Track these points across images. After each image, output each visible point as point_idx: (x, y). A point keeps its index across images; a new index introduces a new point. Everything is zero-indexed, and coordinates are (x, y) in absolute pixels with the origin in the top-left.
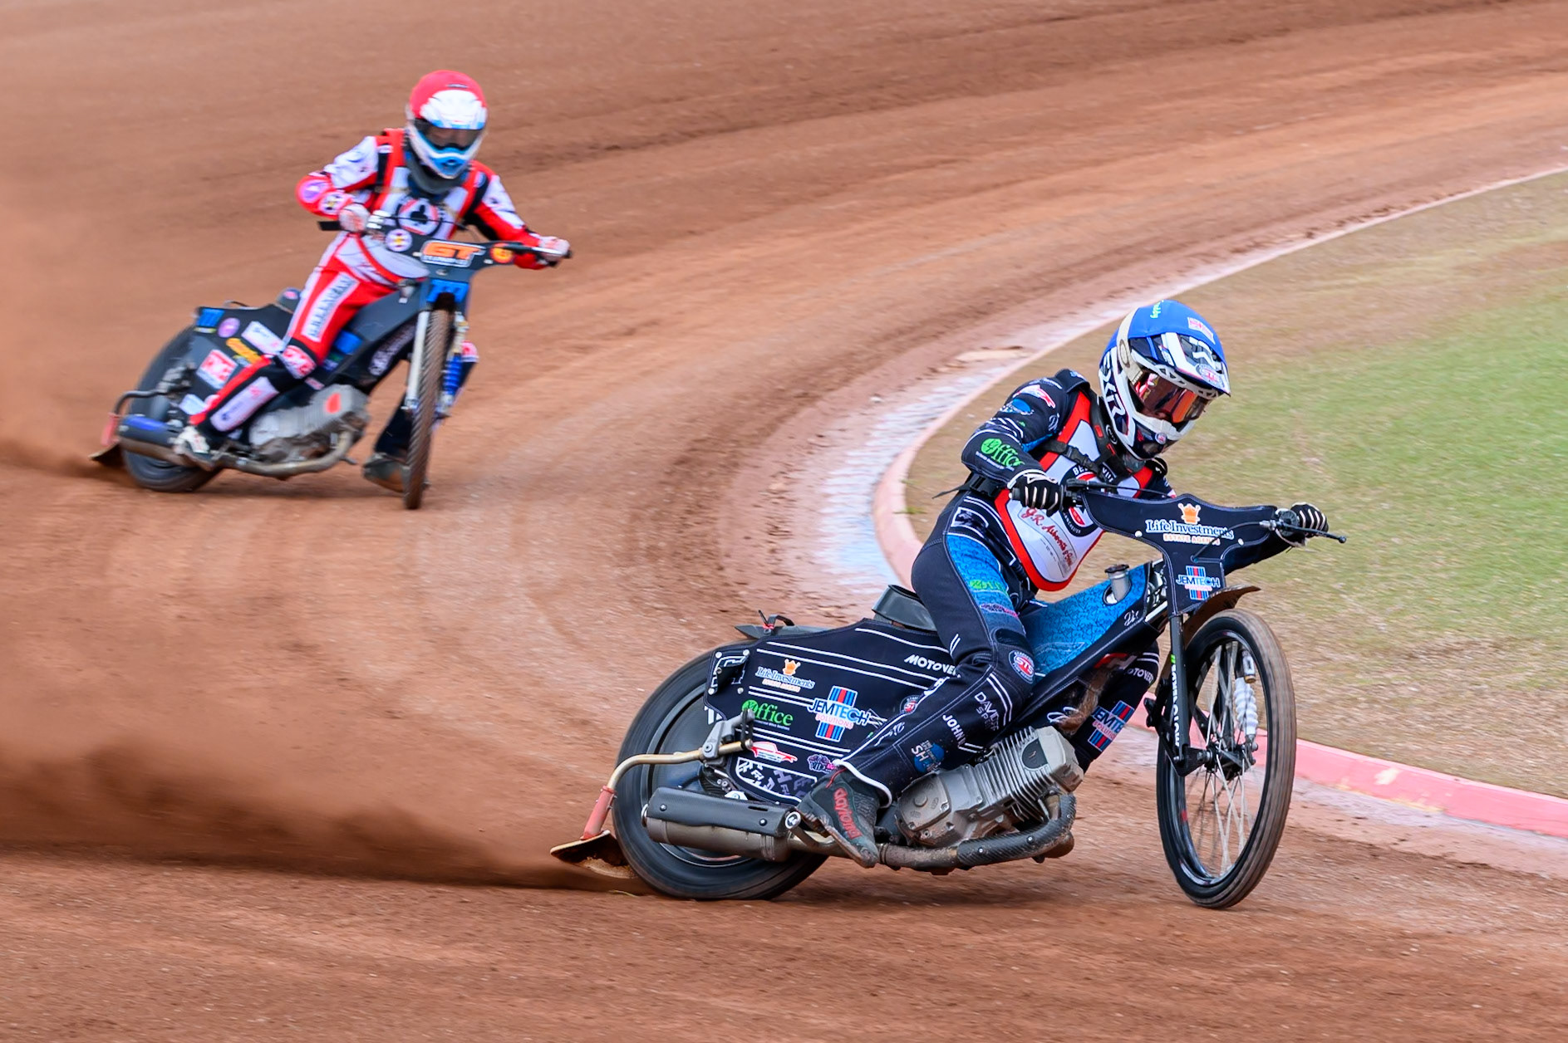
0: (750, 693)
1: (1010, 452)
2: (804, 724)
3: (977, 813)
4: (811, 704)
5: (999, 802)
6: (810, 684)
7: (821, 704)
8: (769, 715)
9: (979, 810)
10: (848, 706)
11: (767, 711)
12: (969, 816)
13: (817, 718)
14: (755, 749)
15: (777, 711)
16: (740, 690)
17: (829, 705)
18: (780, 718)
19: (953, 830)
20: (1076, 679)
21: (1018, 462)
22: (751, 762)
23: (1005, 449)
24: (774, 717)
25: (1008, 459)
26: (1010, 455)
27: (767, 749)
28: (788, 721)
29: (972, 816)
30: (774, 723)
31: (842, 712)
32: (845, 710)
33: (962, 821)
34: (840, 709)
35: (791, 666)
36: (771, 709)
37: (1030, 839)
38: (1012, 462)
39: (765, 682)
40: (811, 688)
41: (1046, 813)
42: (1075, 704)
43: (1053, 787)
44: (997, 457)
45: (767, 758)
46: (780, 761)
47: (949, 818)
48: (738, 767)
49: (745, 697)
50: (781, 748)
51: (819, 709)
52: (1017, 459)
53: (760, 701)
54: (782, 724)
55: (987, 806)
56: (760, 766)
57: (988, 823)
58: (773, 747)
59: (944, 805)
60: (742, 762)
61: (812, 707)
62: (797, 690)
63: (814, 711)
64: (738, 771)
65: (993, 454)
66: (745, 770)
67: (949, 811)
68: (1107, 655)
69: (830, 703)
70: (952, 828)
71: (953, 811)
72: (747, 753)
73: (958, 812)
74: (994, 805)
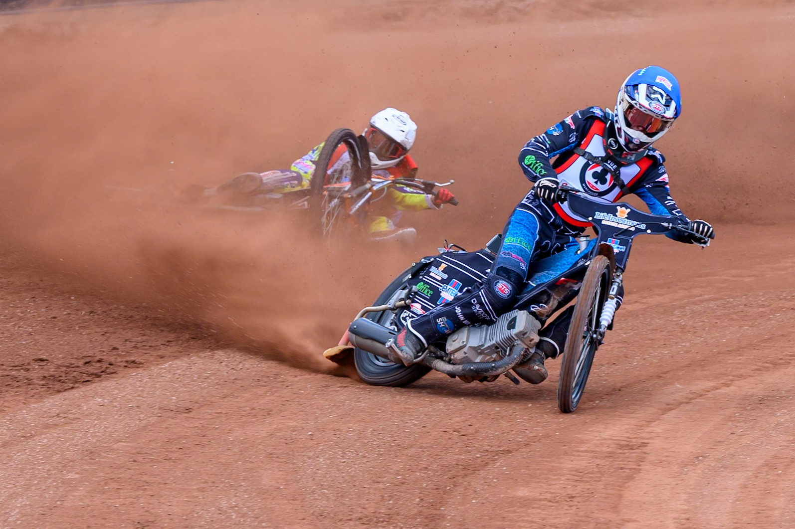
0: (424, 279)
1: (539, 165)
2: (435, 296)
3: (482, 350)
4: (441, 286)
5: (492, 345)
6: (445, 276)
7: (445, 287)
8: (425, 289)
9: (482, 348)
10: (455, 290)
11: (425, 288)
12: (478, 350)
13: (441, 294)
14: (412, 306)
15: (428, 289)
16: (421, 277)
17: (448, 288)
18: (428, 292)
19: (467, 357)
20: (545, 288)
21: (543, 172)
22: (409, 312)
23: (537, 163)
24: (426, 291)
25: (538, 170)
26: (539, 167)
27: (417, 308)
28: (430, 294)
29: (479, 351)
30: (425, 294)
31: (452, 293)
32: (454, 292)
33: (473, 352)
34: (452, 291)
35: (443, 266)
36: (427, 288)
37: (493, 365)
38: (540, 172)
39: (431, 274)
40: (445, 278)
41: (507, 353)
42: (546, 303)
43: (516, 341)
44: (533, 167)
45: (415, 311)
46: (419, 313)
47: (465, 350)
48: (403, 314)
49: (422, 280)
50: (423, 308)
51: (444, 290)
52: (543, 171)
53: (425, 283)
54: (427, 296)
55: (486, 346)
56: (411, 314)
57: (489, 357)
58: (419, 306)
59: (463, 342)
60: (406, 312)
61: (441, 288)
62: (440, 279)
63: (441, 290)
64: (402, 316)
65: (530, 165)
66: (404, 316)
67: (465, 346)
68: (563, 279)
69: (449, 287)
70: (467, 355)
71: (468, 346)
72: (407, 307)
73: (470, 347)
74: (489, 346)
